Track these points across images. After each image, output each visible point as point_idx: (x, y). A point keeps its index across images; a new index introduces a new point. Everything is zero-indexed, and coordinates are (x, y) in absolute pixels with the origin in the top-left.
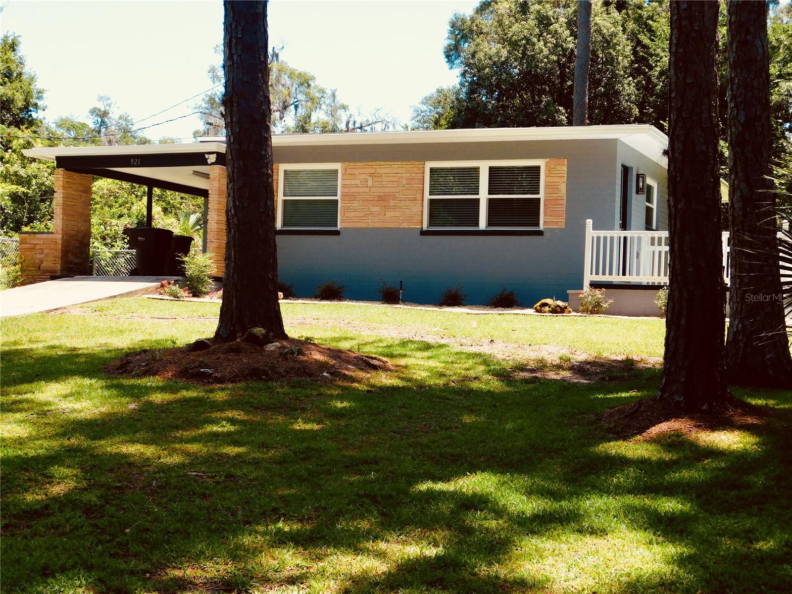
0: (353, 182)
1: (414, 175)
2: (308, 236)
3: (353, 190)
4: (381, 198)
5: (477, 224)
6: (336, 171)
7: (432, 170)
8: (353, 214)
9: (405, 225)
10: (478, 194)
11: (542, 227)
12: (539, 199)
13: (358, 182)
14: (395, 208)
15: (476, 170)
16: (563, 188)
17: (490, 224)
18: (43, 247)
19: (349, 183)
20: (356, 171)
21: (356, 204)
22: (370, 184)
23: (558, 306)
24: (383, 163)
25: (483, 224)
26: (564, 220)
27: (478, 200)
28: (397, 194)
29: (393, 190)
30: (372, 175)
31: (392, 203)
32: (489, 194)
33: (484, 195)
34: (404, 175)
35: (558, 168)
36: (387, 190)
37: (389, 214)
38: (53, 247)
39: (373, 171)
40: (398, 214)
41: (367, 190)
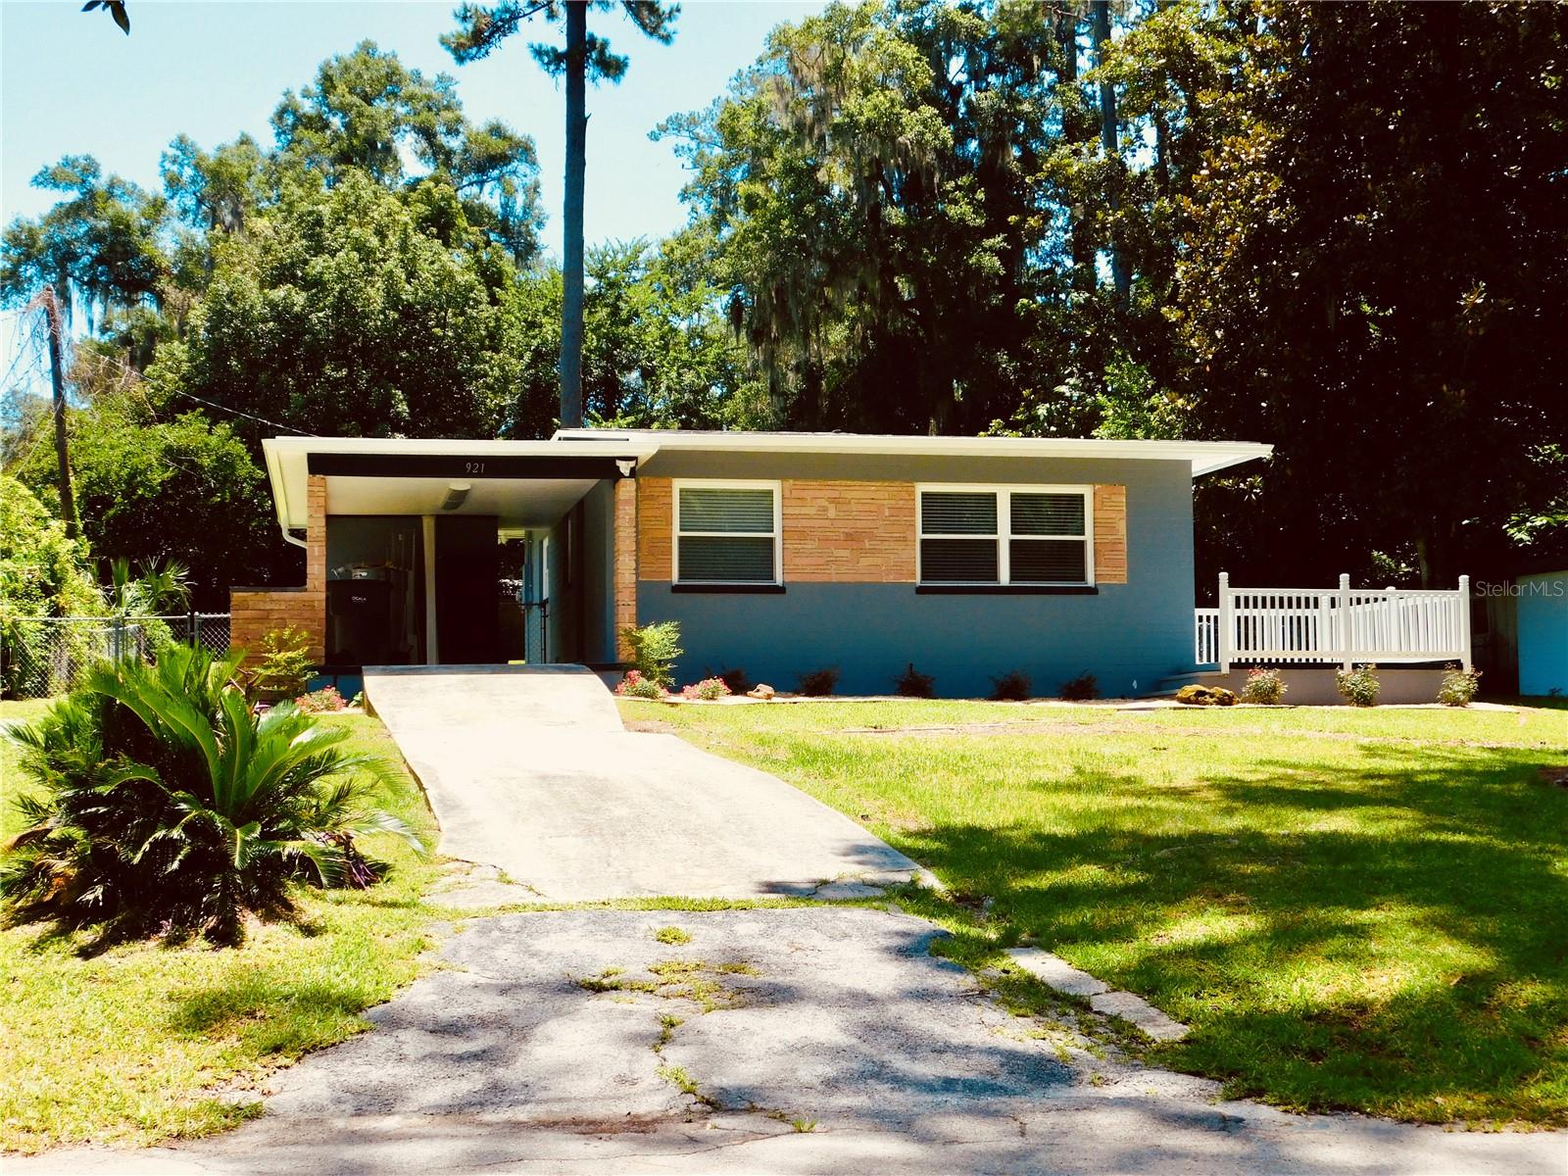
0: (804, 511)
1: (901, 502)
2: (741, 595)
3: (804, 523)
4: (850, 537)
5: (995, 577)
6: (770, 493)
7: (925, 495)
8: (806, 561)
9: (891, 579)
10: (996, 533)
11: (1090, 581)
12: (1082, 544)
13: (812, 511)
14: (873, 551)
15: (993, 497)
16: (1122, 527)
17: (1013, 578)
18: (286, 616)
19: (797, 512)
20: (808, 494)
21: (810, 545)
22: (832, 513)
23: (1226, 695)
24: (849, 483)
25: (1004, 577)
26: (1125, 573)
27: (994, 543)
28: (875, 531)
29: (870, 524)
30: (833, 500)
31: (867, 544)
32: (1012, 533)
33: (1004, 535)
34: (886, 502)
35: (1114, 498)
36: (859, 524)
37: (865, 562)
38: (307, 615)
39: (836, 494)
40: (879, 561)
41: (827, 523)
